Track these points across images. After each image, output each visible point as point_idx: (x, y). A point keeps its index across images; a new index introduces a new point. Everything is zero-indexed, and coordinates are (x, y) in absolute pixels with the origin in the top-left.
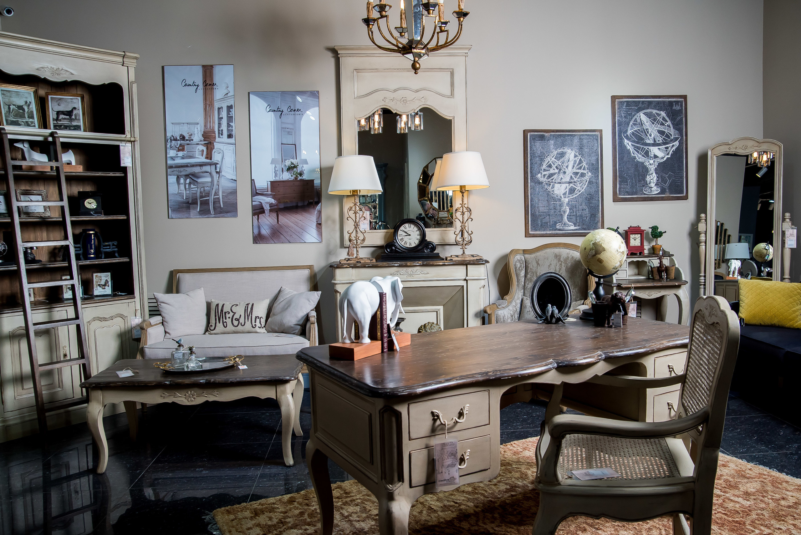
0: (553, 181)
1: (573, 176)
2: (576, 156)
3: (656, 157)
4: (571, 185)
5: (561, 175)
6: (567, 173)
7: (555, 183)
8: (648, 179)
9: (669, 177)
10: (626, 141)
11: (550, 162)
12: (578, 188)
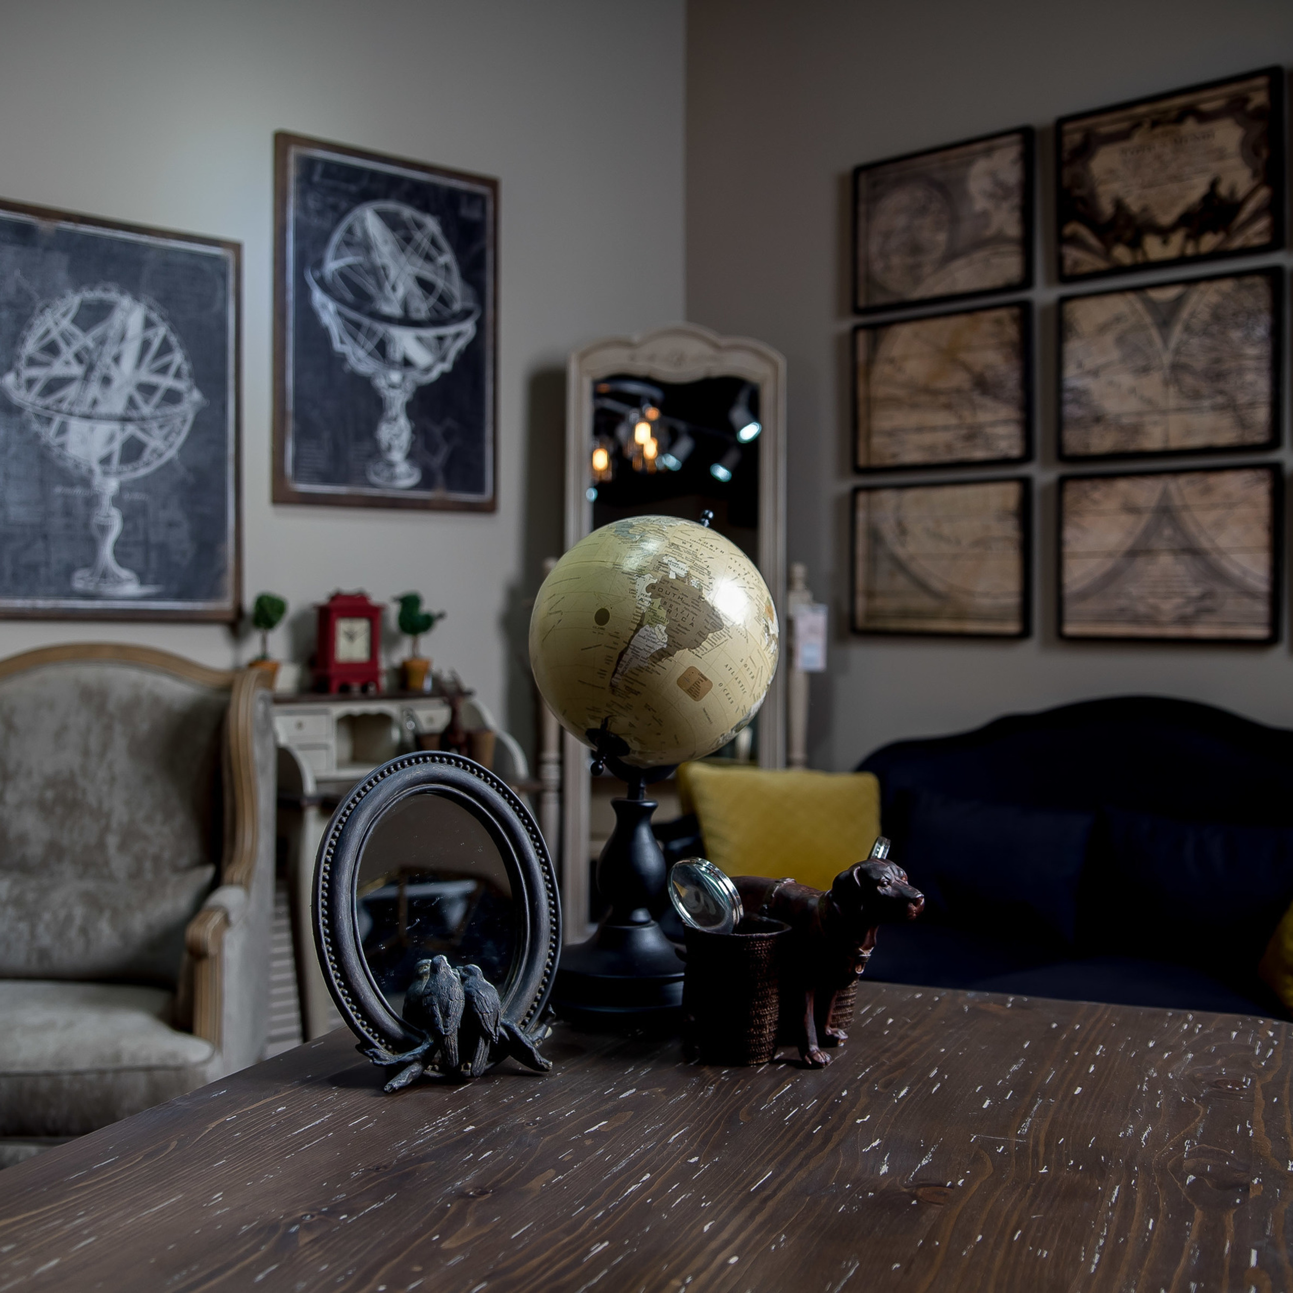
0: (65, 406)
1: (138, 398)
2: (148, 324)
3: (407, 363)
4: (131, 429)
5: (94, 390)
6: (116, 384)
7: (71, 414)
8: (385, 433)
9: (448, 435)
10: (318, 297)
11: (55, 334)
12: (155, 442)
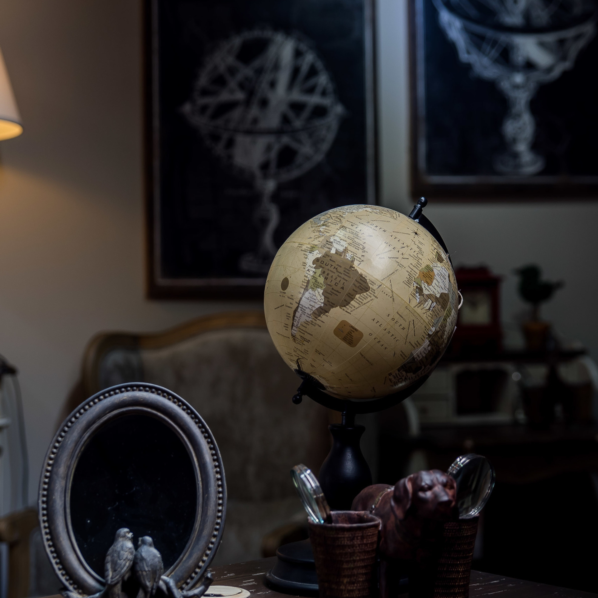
2: (298, 54)
3: (530, 65)
4: (286, 140)
5: (254, 111)
7: (236, 131)
10: (445, 17)
11: (222, 68)
12: (306, 149)
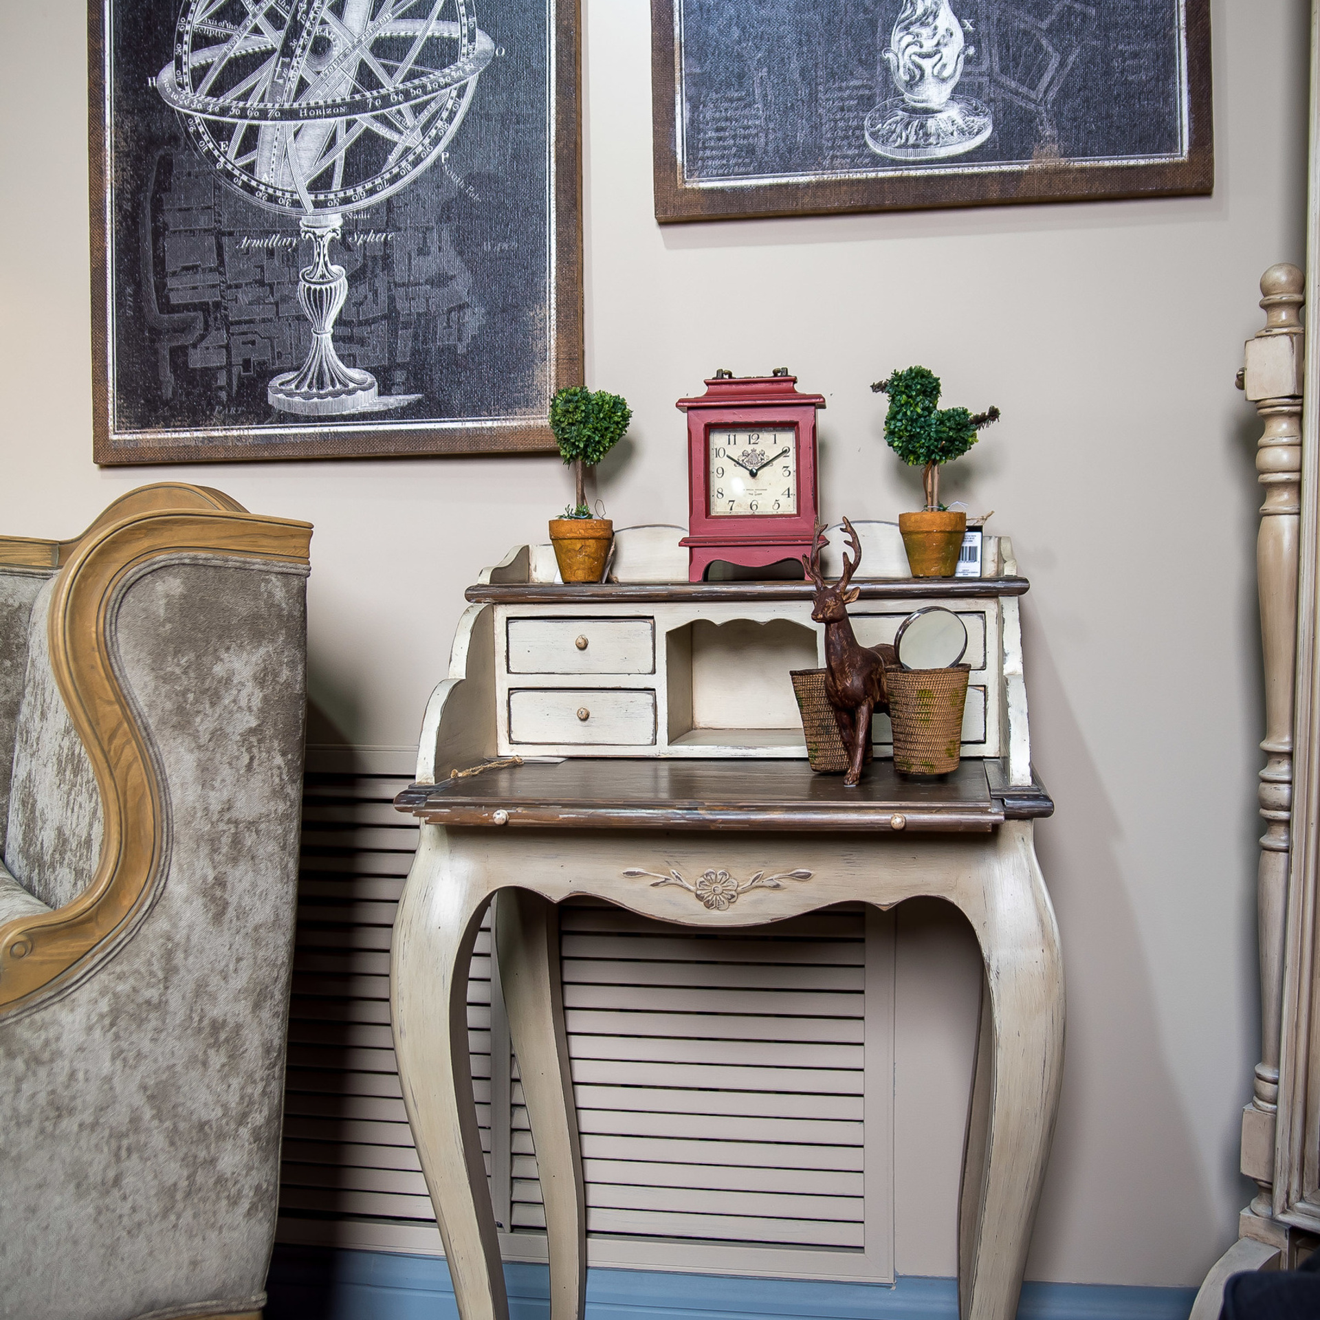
0: (253, 103)
1: (375, 65)
4: (364, 120)
5: (301, 66)
6: (336, 52)
12: (405, 139)
